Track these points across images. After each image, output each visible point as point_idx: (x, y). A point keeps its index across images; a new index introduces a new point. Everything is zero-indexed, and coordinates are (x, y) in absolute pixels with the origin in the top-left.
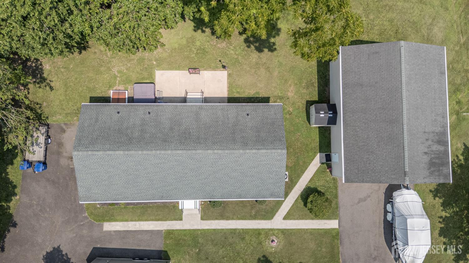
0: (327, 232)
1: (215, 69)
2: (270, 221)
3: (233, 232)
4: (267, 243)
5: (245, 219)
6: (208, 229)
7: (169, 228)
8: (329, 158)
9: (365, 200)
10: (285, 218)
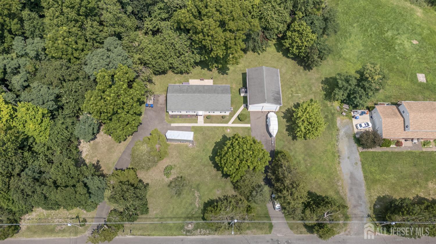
0: (246, 128)
1: (209, 79)
2: (227, 124)
3: (215, 127)
4: (226, 131)
5: (219, 123)
6: (206, 126)
7: (193, 125)
8: (247, 105)
9: (259, 118)
10: (232, 123)
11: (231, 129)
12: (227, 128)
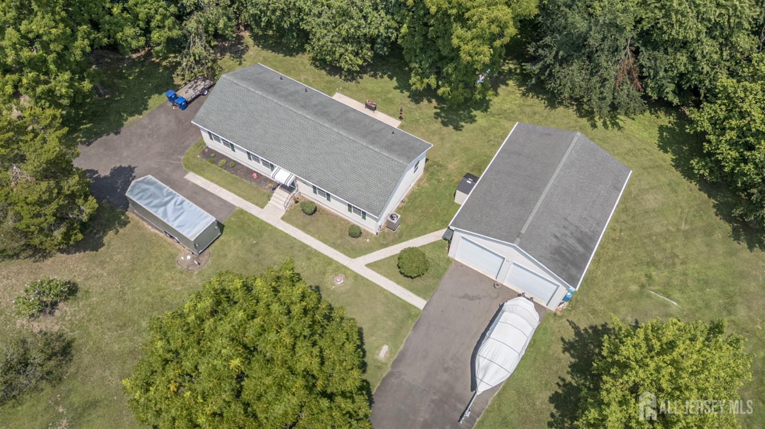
1: (392, 115)
3: (304, 247)
4: (331, 277)
5: (325, 243)
6: (281, 231)
7: (245, 208)
9: (472, 299)
10: (369, 266)
11: (351, 280)
12: (340, 269)
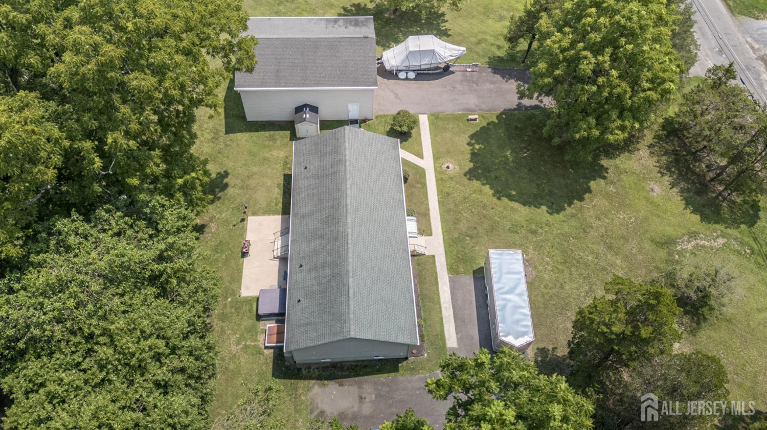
0: (432, 123)
2: (426, 171)
4: (451, 172)
5: (427, 193)
6: (442, 229)
7: (445, 269)
9: (396, 94)
